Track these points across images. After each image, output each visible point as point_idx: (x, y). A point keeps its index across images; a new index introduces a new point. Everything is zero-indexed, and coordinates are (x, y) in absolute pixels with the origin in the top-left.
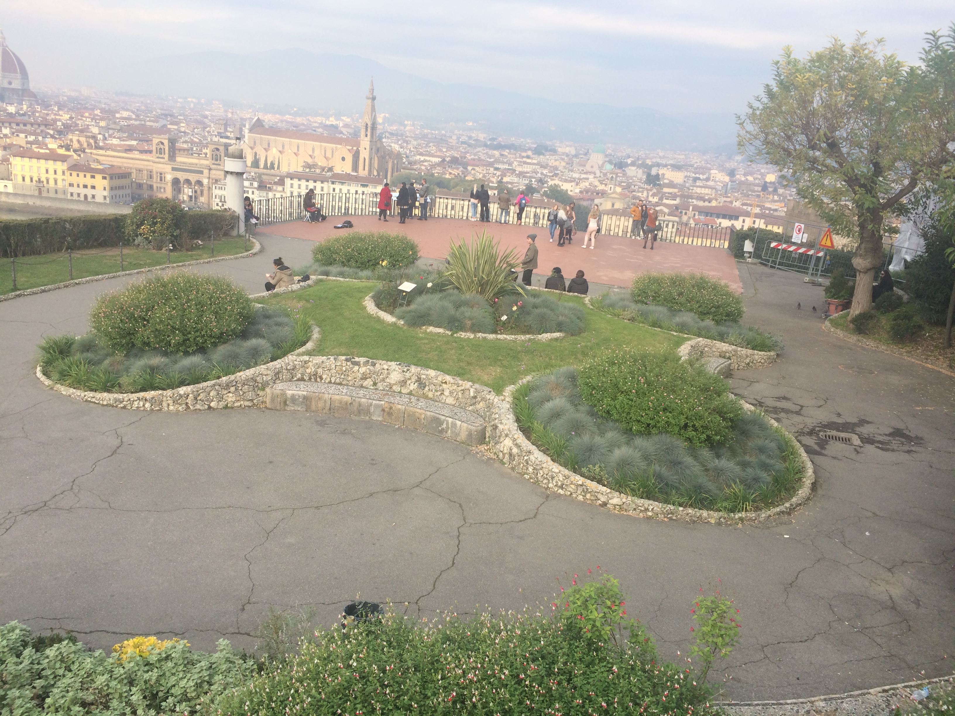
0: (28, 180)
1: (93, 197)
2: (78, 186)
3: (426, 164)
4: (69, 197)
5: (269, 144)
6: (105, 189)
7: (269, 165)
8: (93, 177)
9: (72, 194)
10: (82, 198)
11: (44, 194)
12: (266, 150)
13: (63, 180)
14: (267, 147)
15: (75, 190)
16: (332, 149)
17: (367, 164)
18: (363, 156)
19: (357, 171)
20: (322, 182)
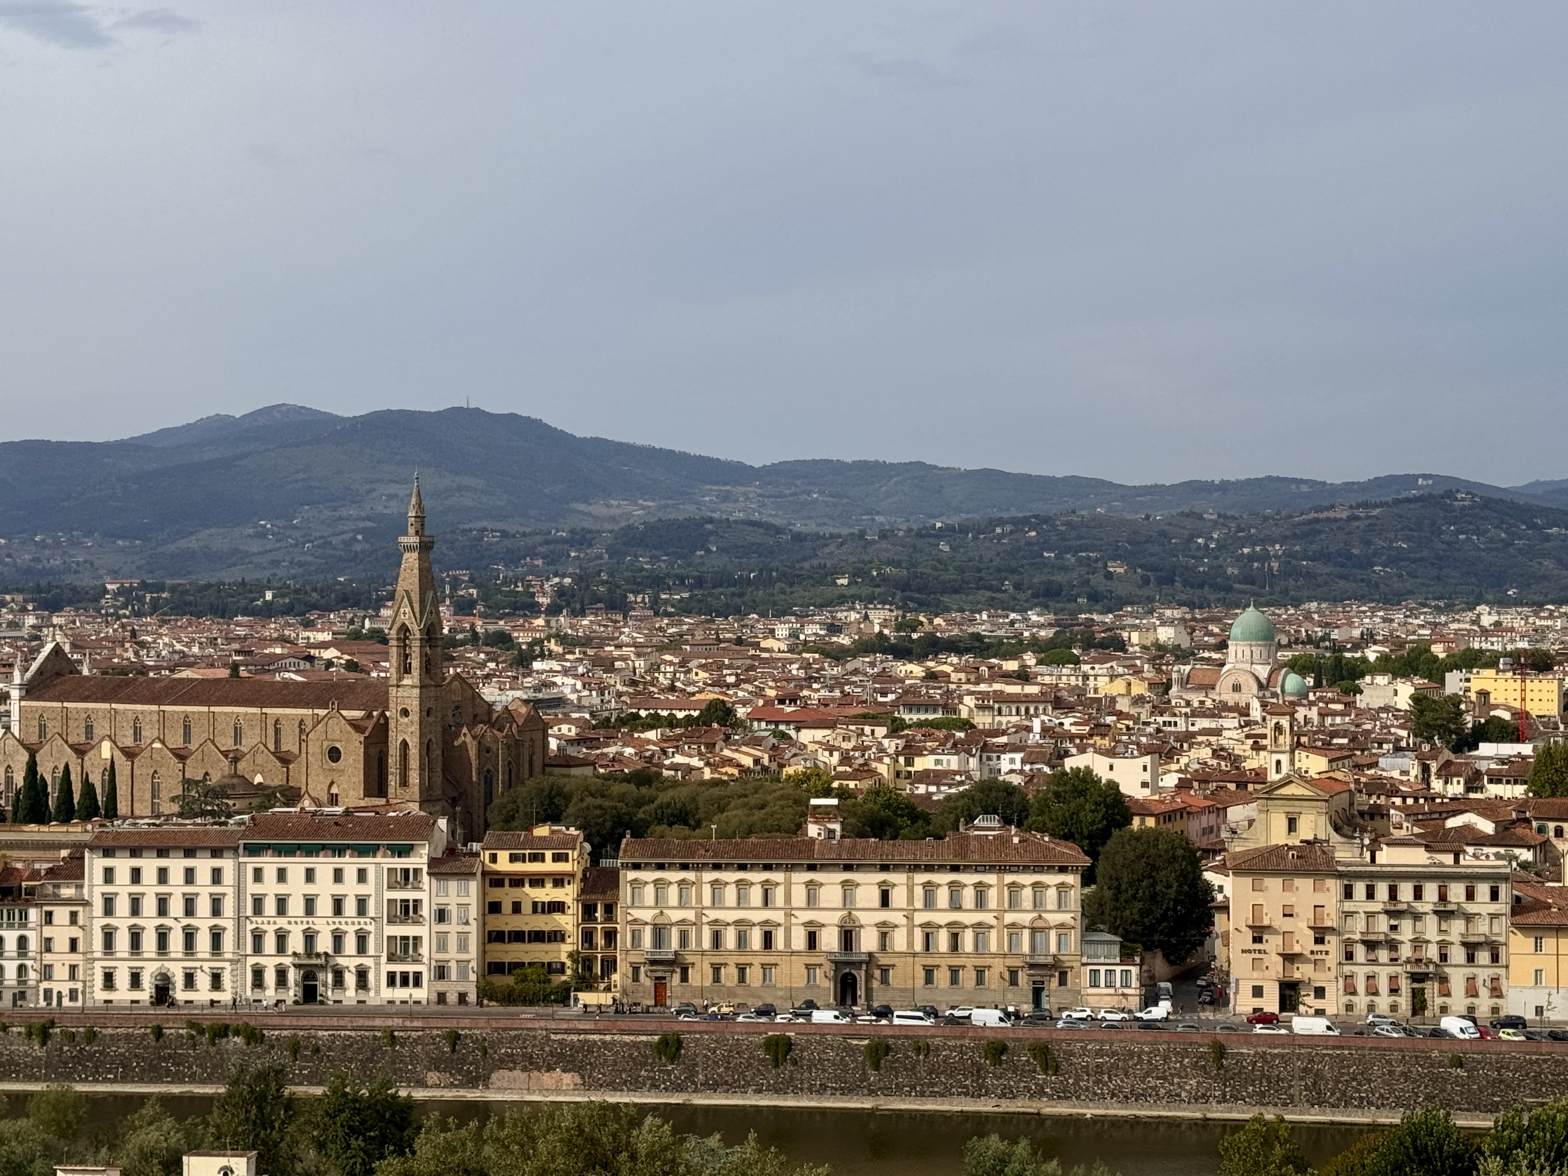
5: (89, 730)
7: (76, 798)
12: (80, 751)
14: (82, 739)
16: (301, 722)
17: (414, 762)
18: (400, 739)
19: (382, 791)
20: (216, 853)
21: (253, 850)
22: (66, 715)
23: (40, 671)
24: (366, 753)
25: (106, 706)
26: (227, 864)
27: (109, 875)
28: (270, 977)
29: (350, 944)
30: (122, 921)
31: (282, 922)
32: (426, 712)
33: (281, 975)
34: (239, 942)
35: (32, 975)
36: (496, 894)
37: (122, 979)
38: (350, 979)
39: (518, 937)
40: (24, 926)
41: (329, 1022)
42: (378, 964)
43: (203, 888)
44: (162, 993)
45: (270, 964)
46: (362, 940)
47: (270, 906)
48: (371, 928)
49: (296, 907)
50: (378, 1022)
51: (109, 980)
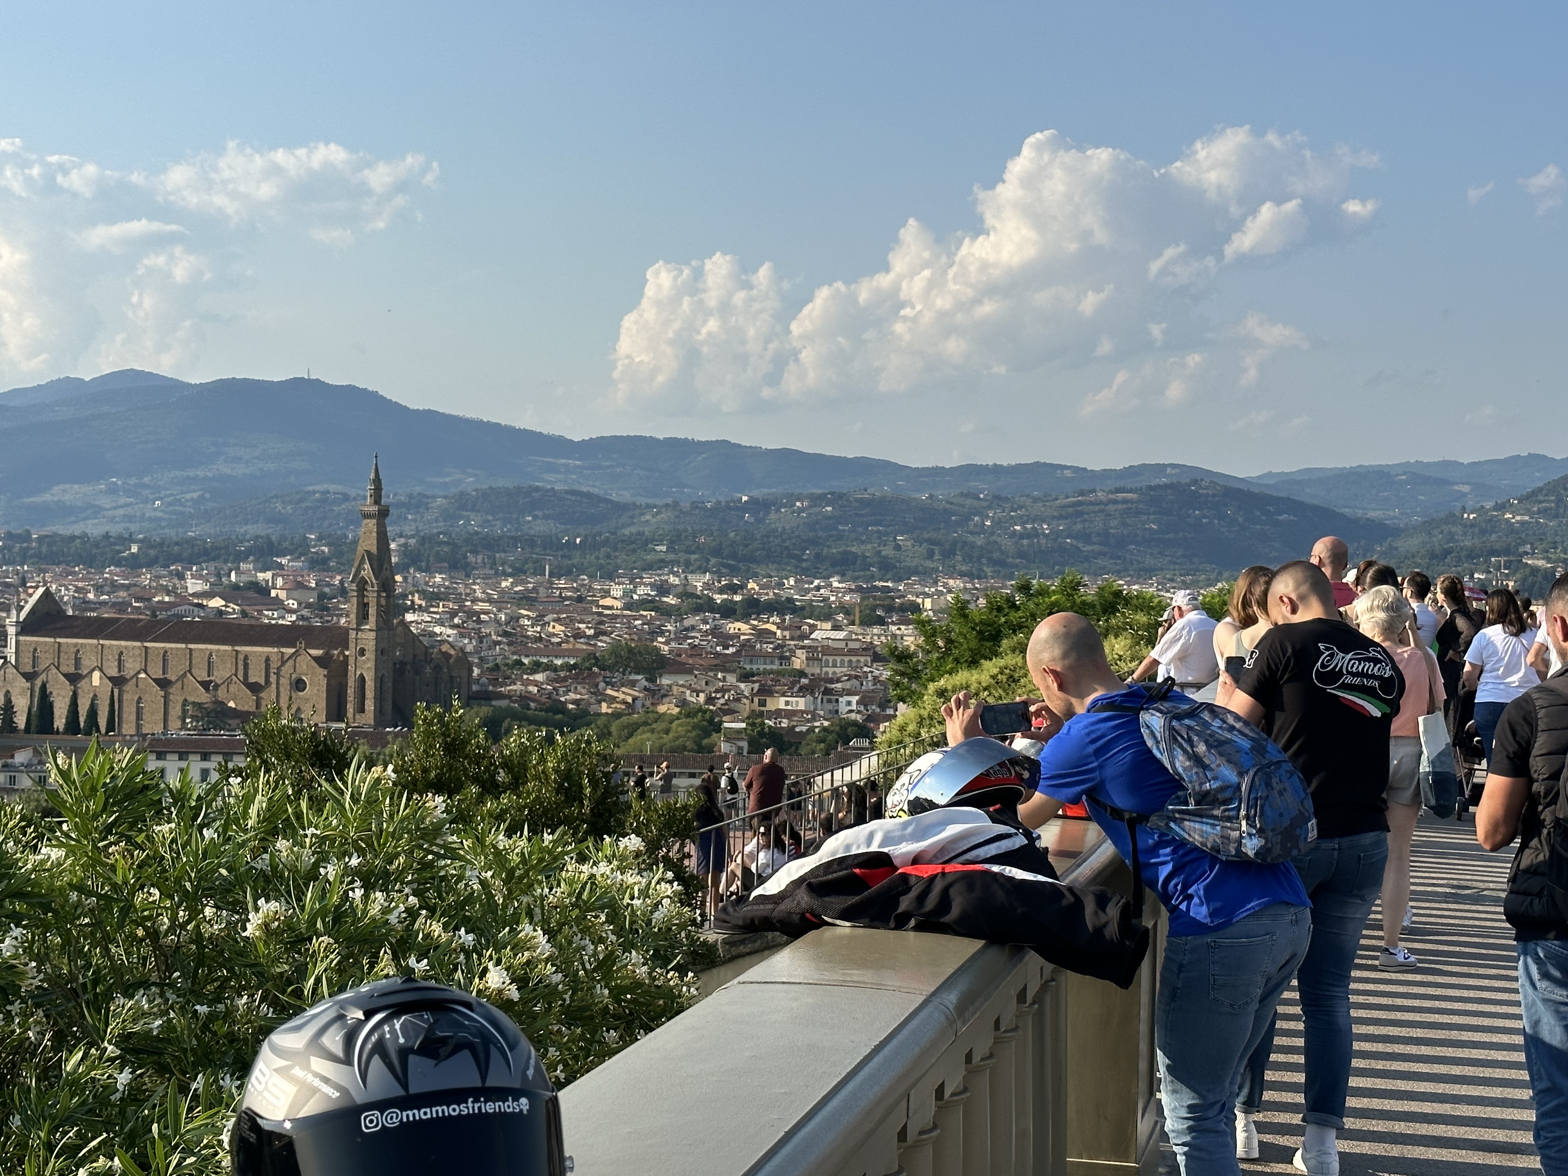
3: (539, 677)
5: (77, 662)
7: (82, 720)
12: (74, 678)
14: (72, 670)
16: (268, 659)
17: (370, 694)
18: (358, 673)
19: (342, 716)
22: (58, 649)
23: (33, 611)
24: (328, 685)
25: (95, 641)
32: (381, 652)
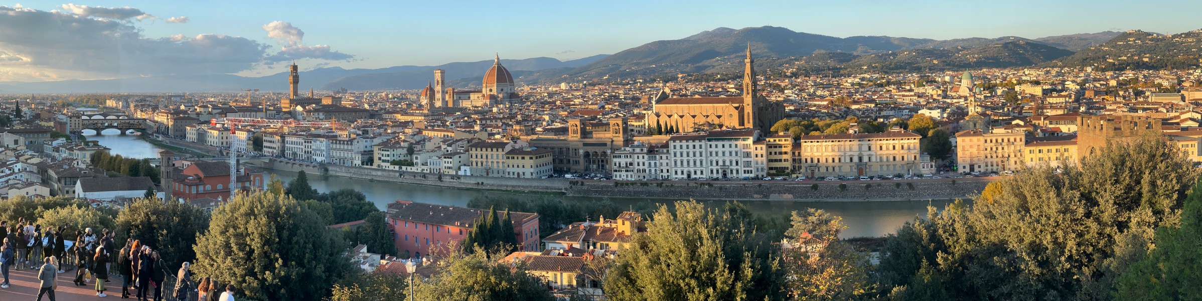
0: (479, 164)
1: (524, 173)
2: (513, 166)
4: (507, 176)
5: (671, 111)
6: (531, 167)
7: (669, 129)
8: (523, 158)
9: (509, 173)
10: (516, 176)
11: (490, 175)
12: (670, 116)
13: (503, 163)
15: (511, 170)
16: (723, 107)
17: (751, 116)
18: (747, 111)
19: (743, 125)
20: (700, 141)
21: (709, 140)
22: (666, 108)
23: (659, 97)
24: (739, 115)
25: (675, 105)
26: (703, 143)
27: (675, 147)
28: (715, 172)
29: (734, 163)
30: (679, 158)
31: (717, 158)
32: (754, 104)
33: (718, 172)
34: (707, 163)
35: (658, 172)
36: (770, 150)
37: (679, 172)
38: (734, 172)
39: (776, 161)
40: (655, 160)
41: (731, 182)
42: (741, 168)
43: (698, 150)
44: (689, 176)
45: (715, 168)
46: (737, 163)
47: (714, 154)
48: (739, 159)
49: (720, 154)
50: (741, 182)
51: (676, 173)
